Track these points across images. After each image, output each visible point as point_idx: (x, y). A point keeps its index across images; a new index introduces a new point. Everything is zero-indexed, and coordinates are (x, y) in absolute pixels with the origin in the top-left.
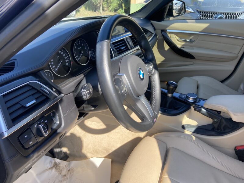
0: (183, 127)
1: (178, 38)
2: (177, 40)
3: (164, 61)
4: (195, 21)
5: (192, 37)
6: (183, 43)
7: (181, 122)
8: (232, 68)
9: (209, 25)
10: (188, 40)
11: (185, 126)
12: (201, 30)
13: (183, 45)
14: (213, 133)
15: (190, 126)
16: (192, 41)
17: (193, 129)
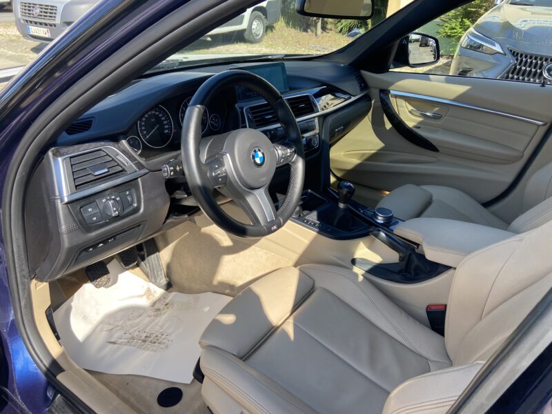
0: (353, 262)
1: (410, 108)
2: (410, 112)
3: (382, 149)
4: (446, 79)
5: (436, 109)
6: (420, 119)
7: (353, 254)
8: (509, 179)
9: (468, 90)
10: (428, 114)
11: (357, 260)
12: (453, 97)
13: (420, 123)
14: (397, 277)
15: (364, 261)
16: (436, 117)
17: (368, 267)
